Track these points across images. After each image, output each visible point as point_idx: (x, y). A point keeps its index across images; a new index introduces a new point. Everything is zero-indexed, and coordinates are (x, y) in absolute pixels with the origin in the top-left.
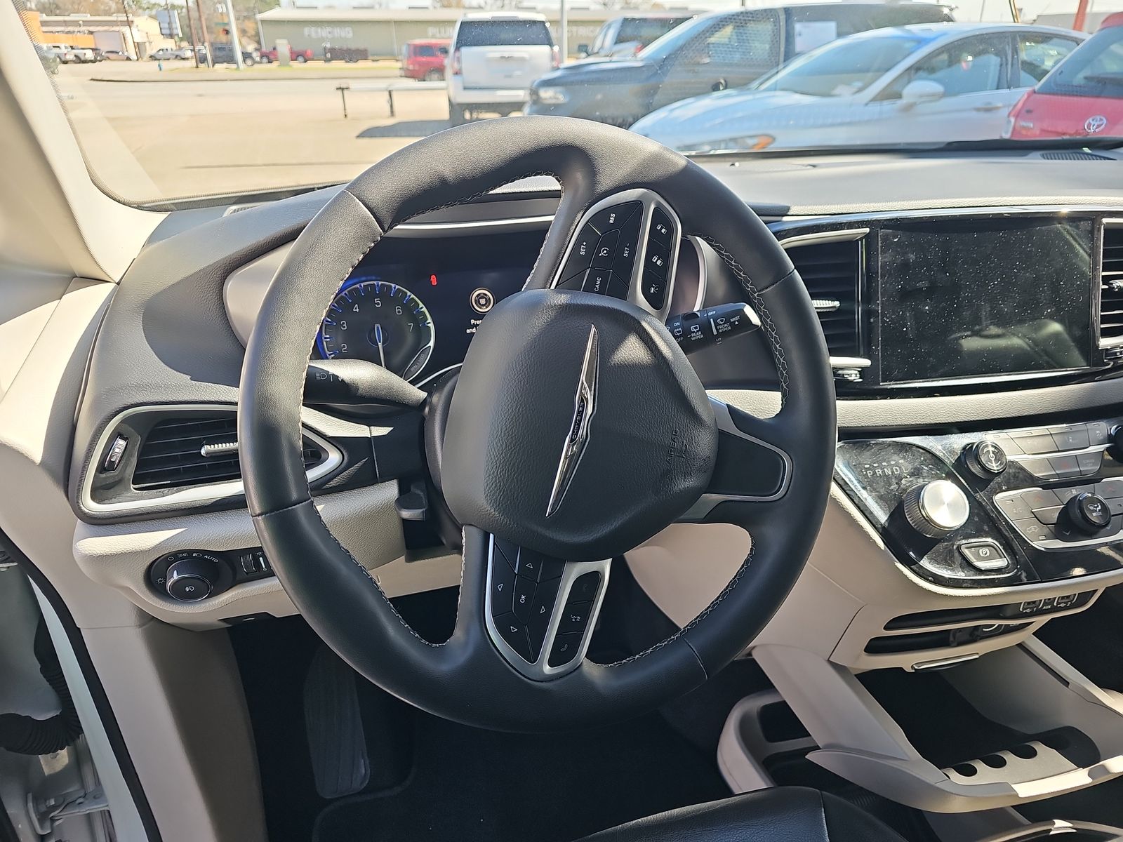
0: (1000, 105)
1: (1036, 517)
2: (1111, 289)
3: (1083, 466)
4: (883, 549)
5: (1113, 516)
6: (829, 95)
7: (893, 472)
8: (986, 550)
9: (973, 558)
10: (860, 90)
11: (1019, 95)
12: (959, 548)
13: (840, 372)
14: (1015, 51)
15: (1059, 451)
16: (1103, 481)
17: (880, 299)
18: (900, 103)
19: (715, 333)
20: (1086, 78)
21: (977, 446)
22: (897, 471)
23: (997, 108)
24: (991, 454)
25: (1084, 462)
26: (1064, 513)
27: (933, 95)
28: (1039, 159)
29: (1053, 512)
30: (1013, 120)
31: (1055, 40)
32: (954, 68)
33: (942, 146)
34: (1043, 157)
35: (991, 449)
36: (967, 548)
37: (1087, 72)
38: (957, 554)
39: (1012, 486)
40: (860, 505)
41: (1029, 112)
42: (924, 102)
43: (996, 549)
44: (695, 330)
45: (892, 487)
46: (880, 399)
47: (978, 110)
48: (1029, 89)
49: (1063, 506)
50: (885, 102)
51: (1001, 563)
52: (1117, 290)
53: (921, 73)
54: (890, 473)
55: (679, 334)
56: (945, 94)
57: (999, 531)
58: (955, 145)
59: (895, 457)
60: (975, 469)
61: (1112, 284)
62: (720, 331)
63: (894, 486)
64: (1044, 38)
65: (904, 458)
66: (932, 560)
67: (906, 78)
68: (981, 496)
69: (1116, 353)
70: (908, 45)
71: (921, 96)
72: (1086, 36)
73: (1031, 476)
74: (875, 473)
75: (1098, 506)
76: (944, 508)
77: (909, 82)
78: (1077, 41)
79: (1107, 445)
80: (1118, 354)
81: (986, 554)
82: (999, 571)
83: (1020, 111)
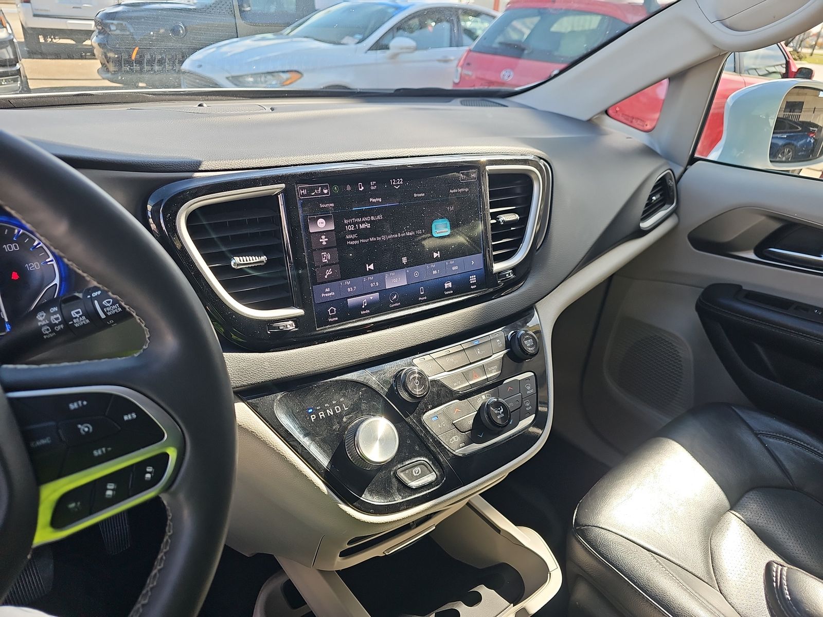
0: (452, 58)
1: (456, 428)
2: (498, 222)
3: (489, 374)
4: (326, 493)
5: (512, 412)
6: (339, 44)
7: (334, 412)
8: (418, 469)
9: (407, 480)
10: (360, 42)
11: (462, 51)
12: (395, 473)
13: (276, 325)
14: (459, 21)
15: (471, 364)
16: (504, 383)
17: (305, 251)
18: (387, 53)
19: (103, 316)
20: (501, 43)
21: (405, 374)
22: (338, 410)
23: (451, 60)
24: (417, 381)
25: (490, 369)
26: (477, 418)
27: (408, 48)
28: (458, 105)
29: (468, 420)
30: (460, 69)
31: (483, 16)
32: (423, 30)
33: (392, 92)
34: (462, 103)
35: (417, 375)
36: (402, 471)
37: (500, 39)
38: (394, 480)
39: (436, 403)
40: (303, 454)
41: (468, 64)
42: (404, 53)
43: (426, 466)
44: (78, 316)
45: (334, 427)
46: (318, 344)
47: (439, 61)
48: (466, 48)
49: (476, 412)
50: (379, 52)
51: (431, 477)
52: (502, 223)
53: (401, 32)
54: (332, 414)
55: (57, 322)
56: (416, 49)
57: (428, 448)
58: (401, 91)
59: (337, 396)
60: (404, 395)
61: (499, 218)
62: (109, 313)
63: (336, 426)
64: (477, 14)
65: (344, 396)
66: (372, 493)
67: (391, 35)
68: (411, 419)
69: (506, 274)
70: (391, 10)
71: (402, 49)
72: (499, 14)
73: (451, 391)
74: (318, 416)
75: (501, 409)
76: (377, 445)
77: (393, 38)
78: (494, 17)
79: (505, 351)
80: (507, 275)
81: (418, 473)
82: (430, 485)
83: (463, 64)
